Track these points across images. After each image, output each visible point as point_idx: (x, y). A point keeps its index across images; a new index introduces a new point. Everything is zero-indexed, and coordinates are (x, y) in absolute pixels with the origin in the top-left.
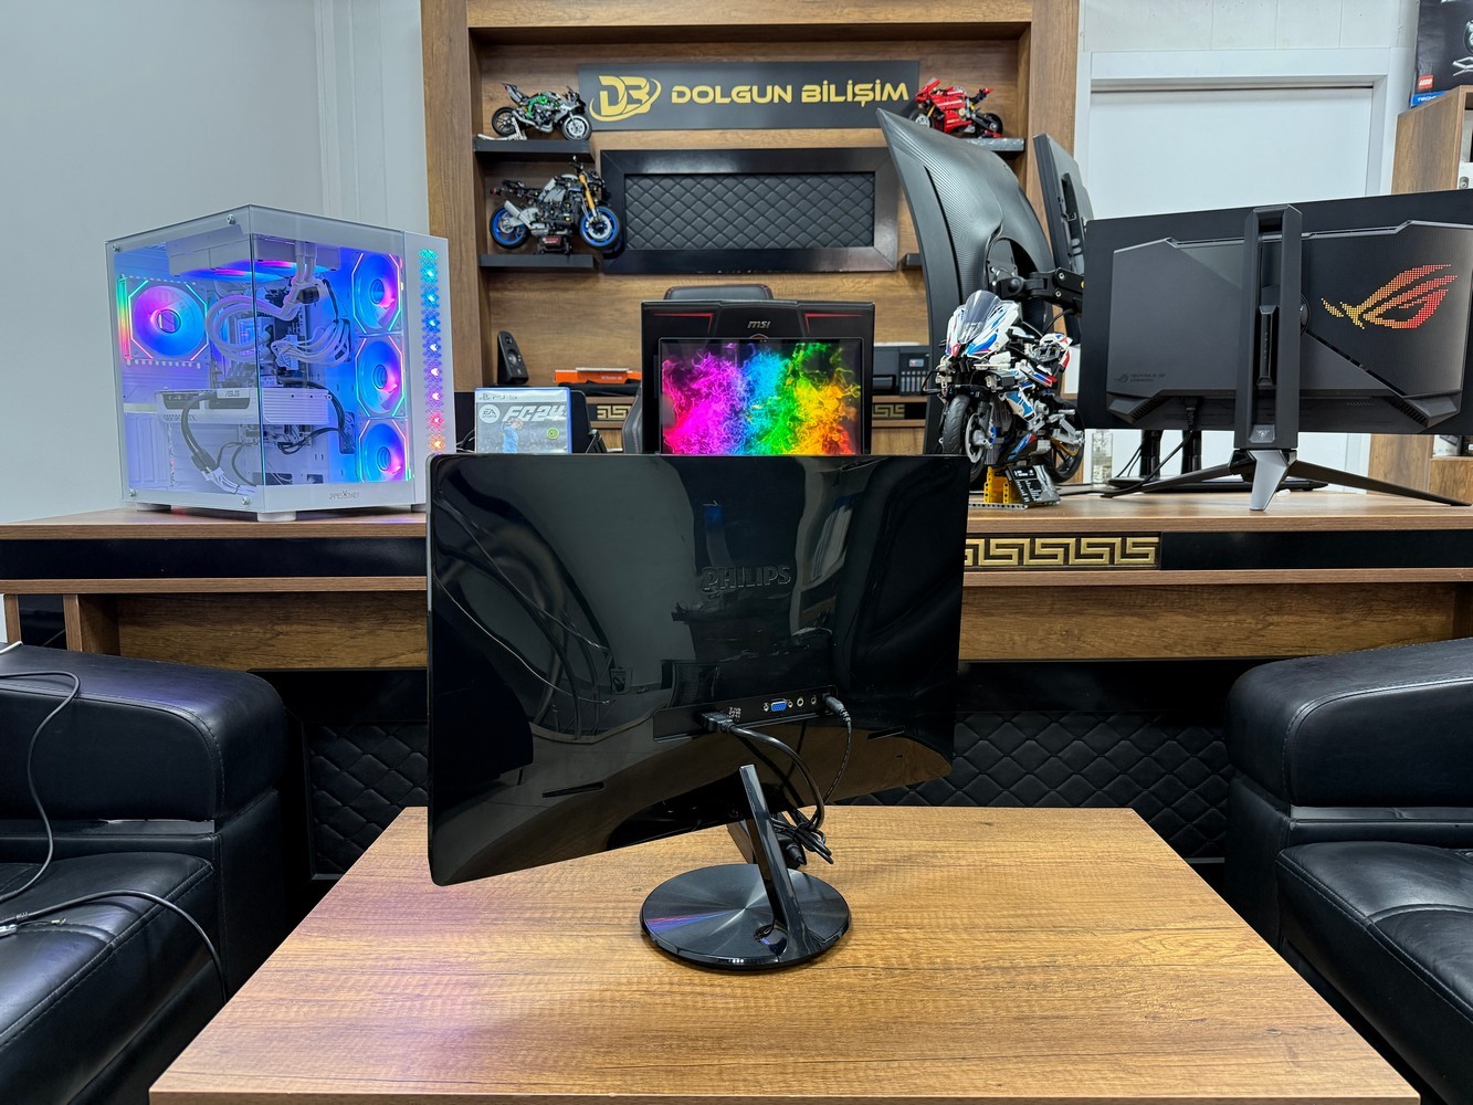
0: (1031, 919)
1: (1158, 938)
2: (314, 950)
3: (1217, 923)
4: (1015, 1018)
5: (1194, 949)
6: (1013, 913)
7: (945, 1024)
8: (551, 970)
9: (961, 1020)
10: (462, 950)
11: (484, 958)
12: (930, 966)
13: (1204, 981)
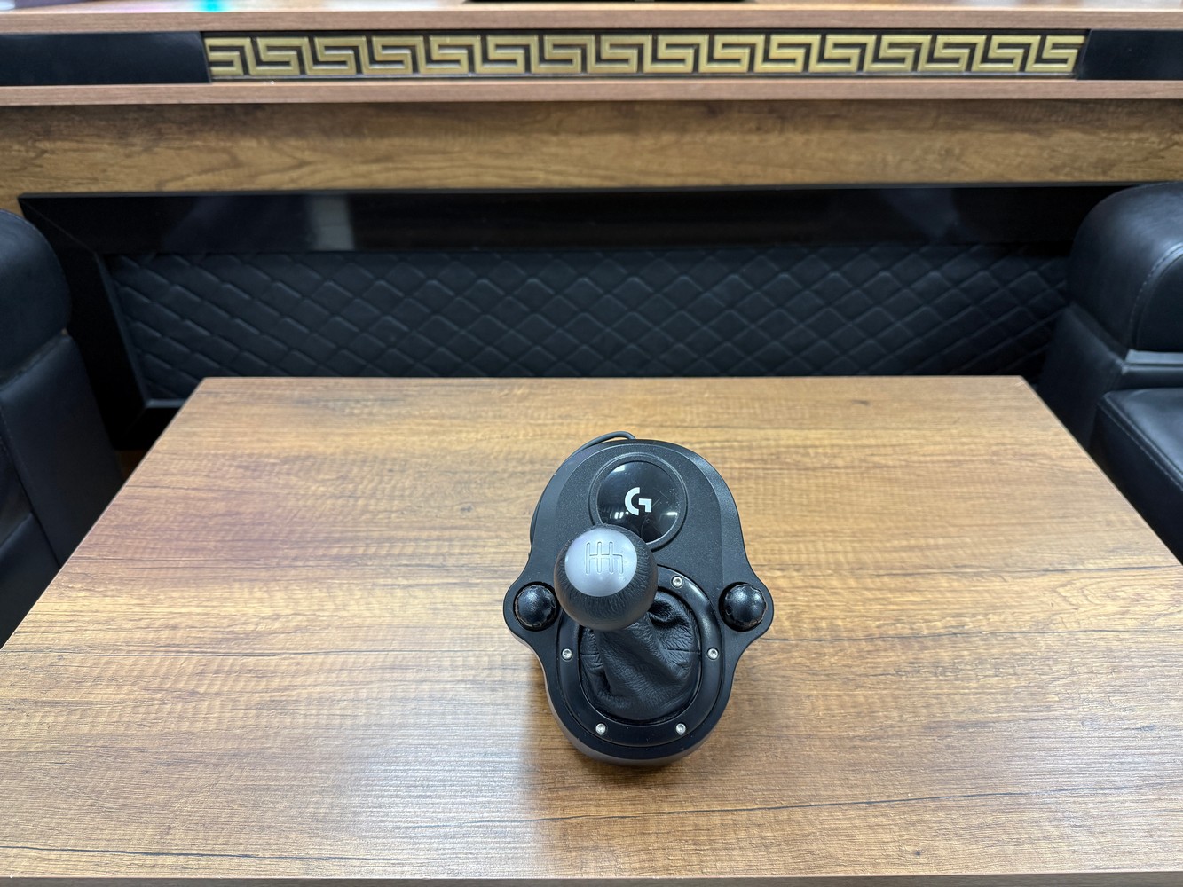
0: (928, 553)
1: (1078, 584)
2: (74, 613)
3: (1143, 558)
4: (925, 727)
5: (1122, 602)
6: (904, 543)
7: (841, 738)
8: (358, 645)
9: (860, 732)
10: (251, 611)
11: (277, 625)
12: (815, 635)
13: (1142, 657)
